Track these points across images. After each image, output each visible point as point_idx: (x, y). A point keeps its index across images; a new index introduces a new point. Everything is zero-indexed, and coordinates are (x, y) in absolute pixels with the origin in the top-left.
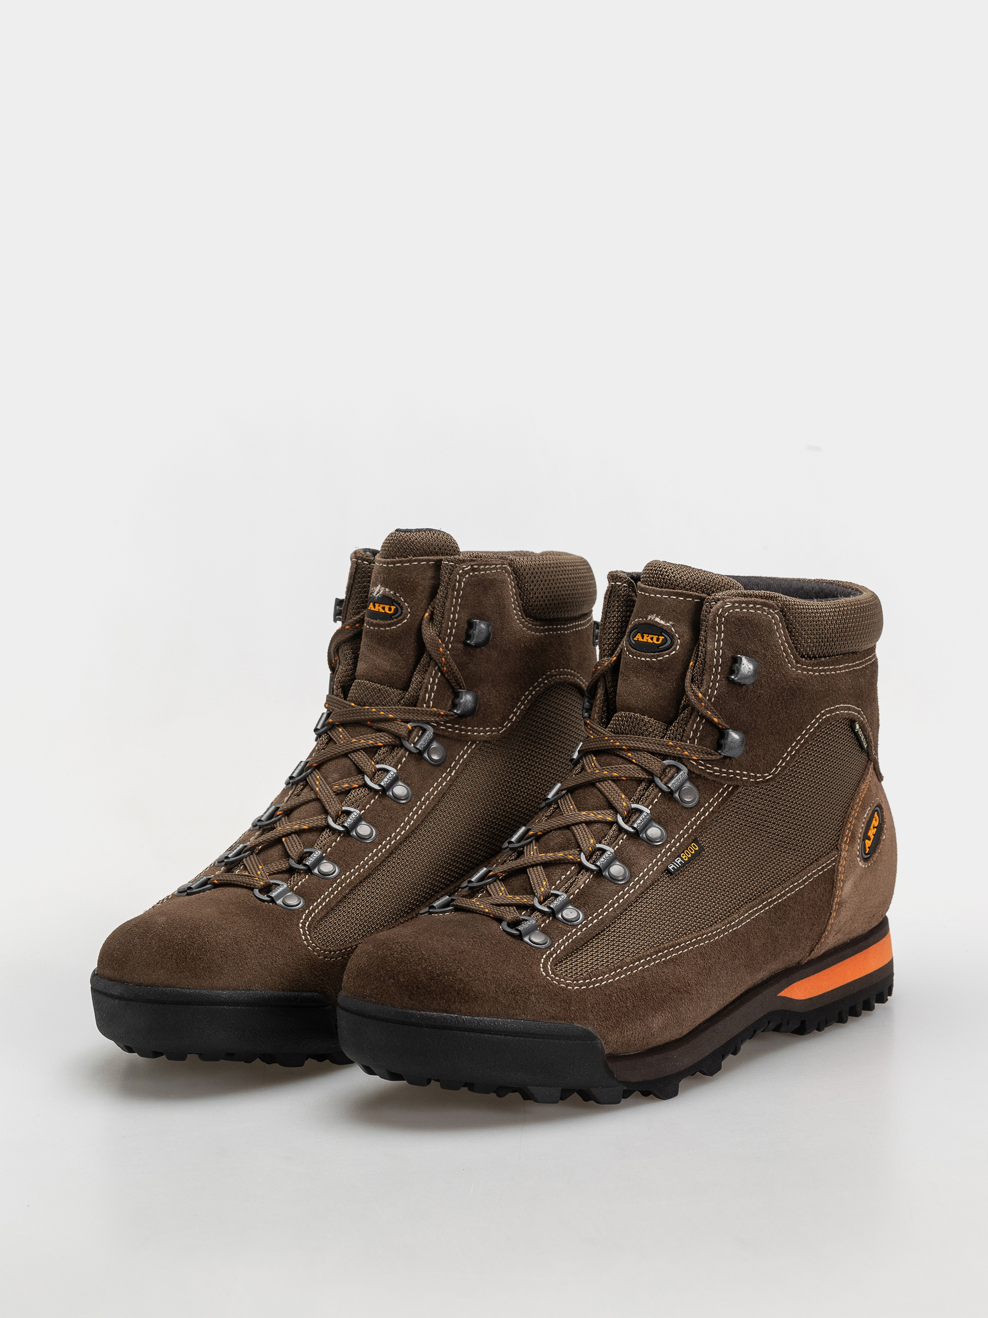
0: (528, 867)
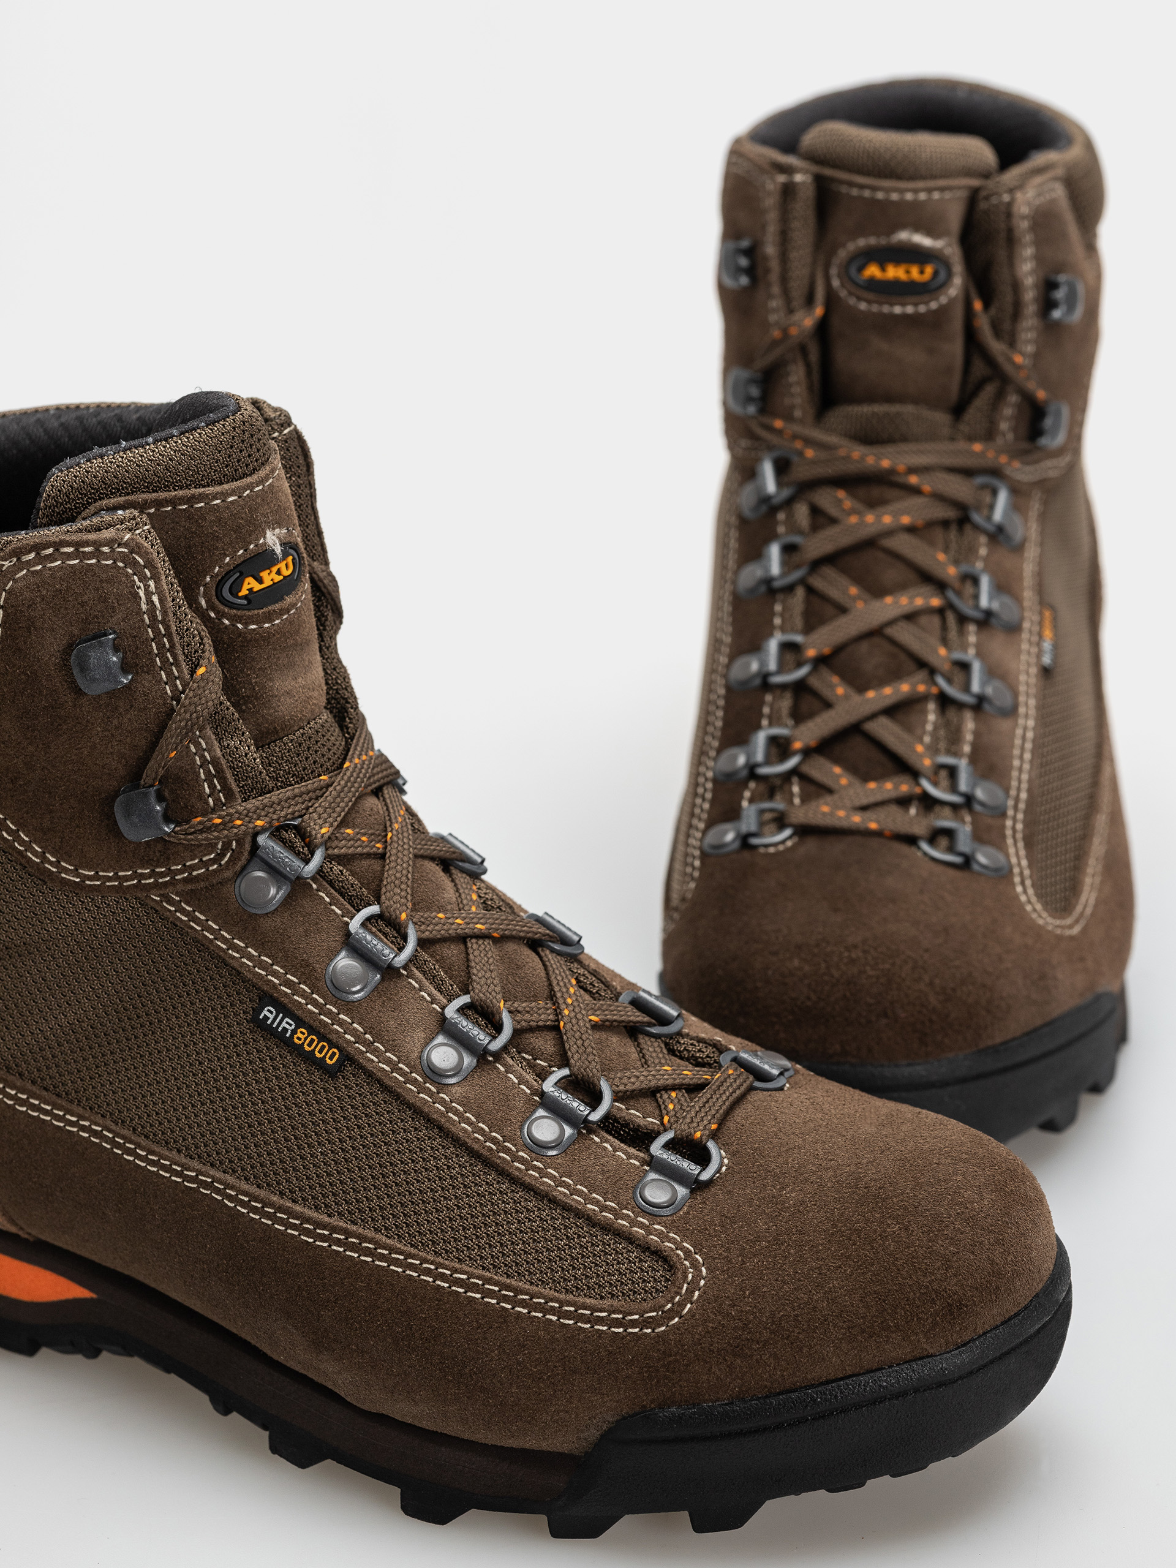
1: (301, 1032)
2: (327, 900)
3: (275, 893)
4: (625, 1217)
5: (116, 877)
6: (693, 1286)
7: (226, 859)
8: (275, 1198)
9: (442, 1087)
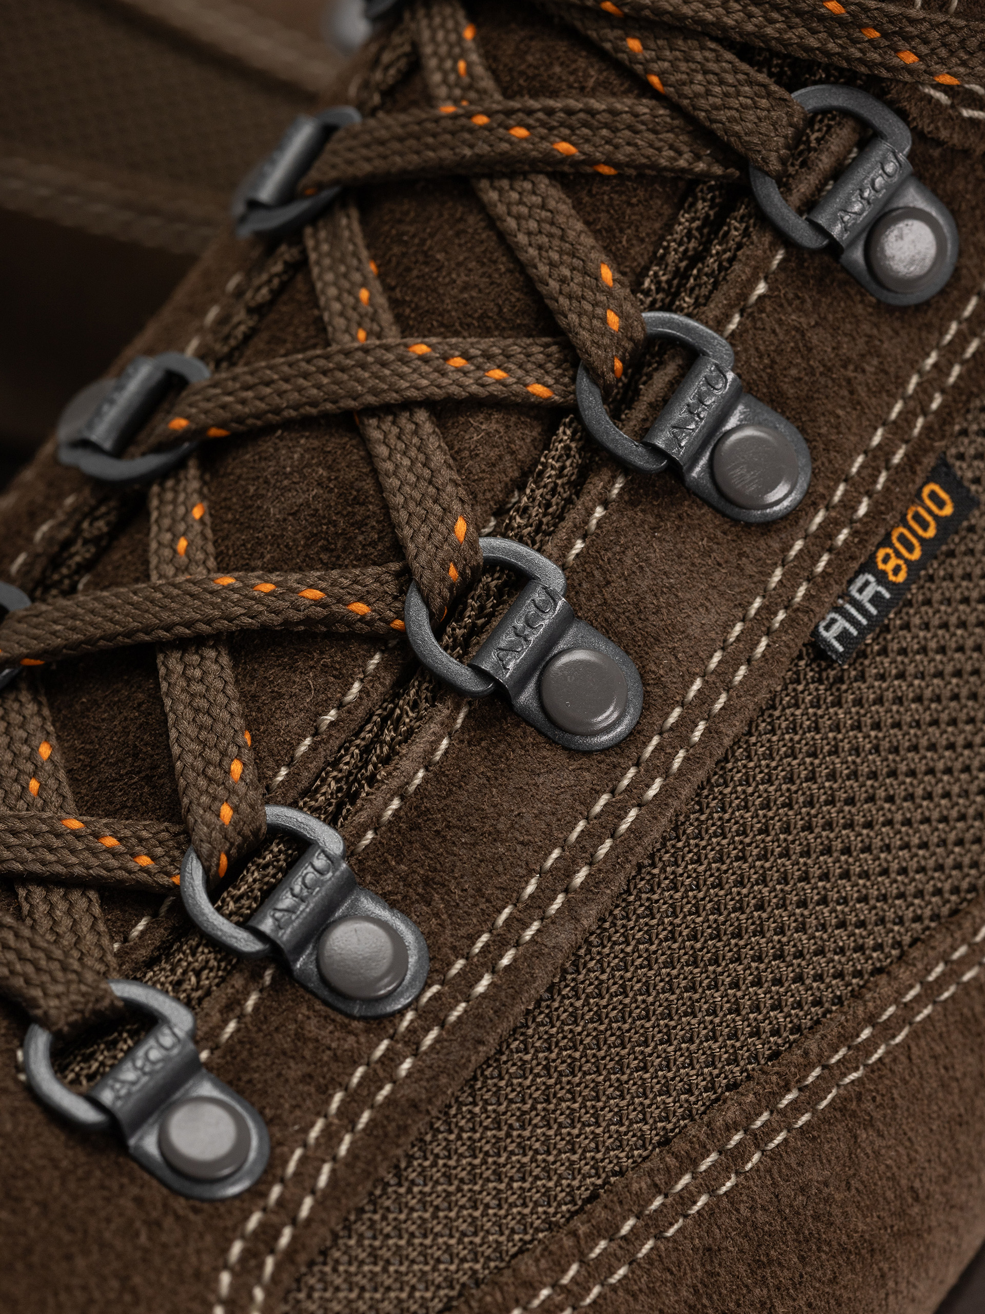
0: (165, 646)
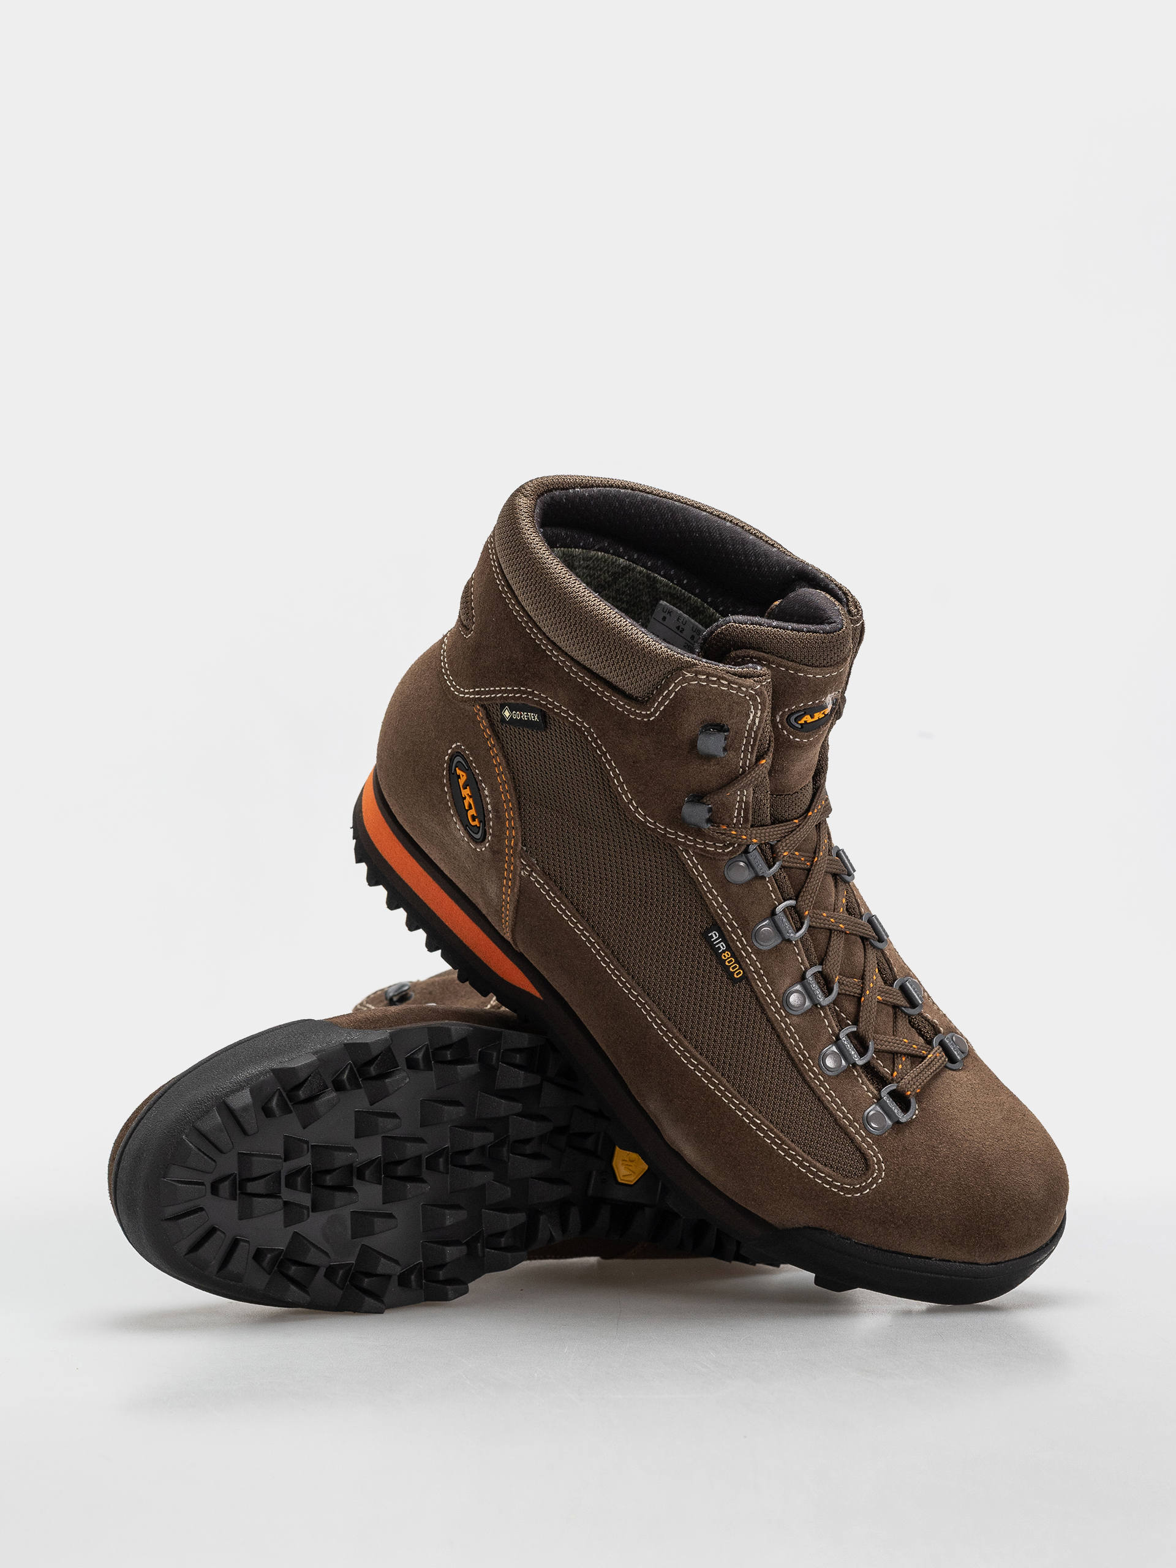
1: (727, 954)
2: (771, 889)
3: (747, 875)
4: (854, 1127)
5: (665, 830)
6: (875, 1180)
7: (728, 850)
8: (675, 1031)
9: (788, 1015)
